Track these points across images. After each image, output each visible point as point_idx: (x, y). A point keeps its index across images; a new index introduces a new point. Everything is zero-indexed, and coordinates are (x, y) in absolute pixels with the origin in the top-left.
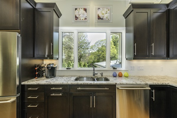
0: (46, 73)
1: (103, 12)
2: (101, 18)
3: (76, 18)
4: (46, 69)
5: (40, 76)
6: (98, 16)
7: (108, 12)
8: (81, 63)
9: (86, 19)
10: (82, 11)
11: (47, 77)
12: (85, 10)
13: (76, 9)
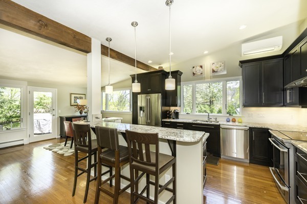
0: (173, 115)
1: (218, 66)
2: (216, 71)
3: (194, 74)
4: (173, 113)
5: (169, 118)
6: (213, 70)
7: (222, 65)
8: (213, 109)
9: (201, 74)
10: (199, 68)
11: (174, 119)
12: (201, 67)
13: (193, 67)
